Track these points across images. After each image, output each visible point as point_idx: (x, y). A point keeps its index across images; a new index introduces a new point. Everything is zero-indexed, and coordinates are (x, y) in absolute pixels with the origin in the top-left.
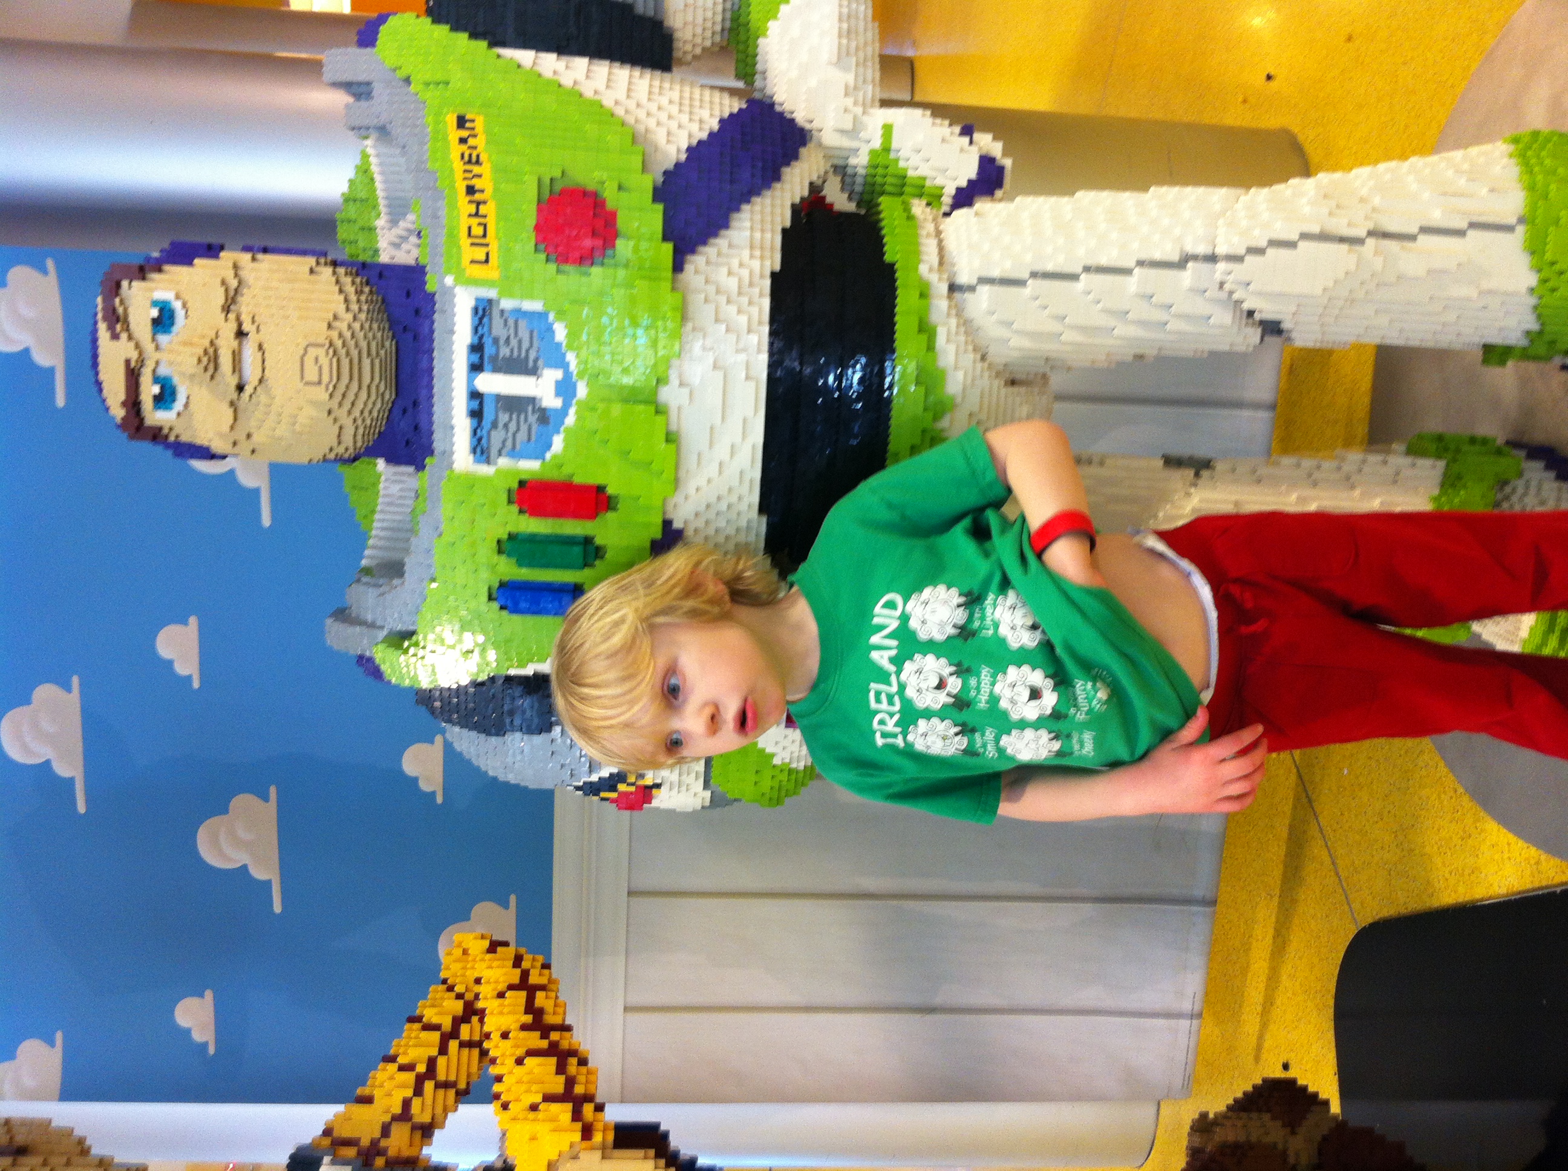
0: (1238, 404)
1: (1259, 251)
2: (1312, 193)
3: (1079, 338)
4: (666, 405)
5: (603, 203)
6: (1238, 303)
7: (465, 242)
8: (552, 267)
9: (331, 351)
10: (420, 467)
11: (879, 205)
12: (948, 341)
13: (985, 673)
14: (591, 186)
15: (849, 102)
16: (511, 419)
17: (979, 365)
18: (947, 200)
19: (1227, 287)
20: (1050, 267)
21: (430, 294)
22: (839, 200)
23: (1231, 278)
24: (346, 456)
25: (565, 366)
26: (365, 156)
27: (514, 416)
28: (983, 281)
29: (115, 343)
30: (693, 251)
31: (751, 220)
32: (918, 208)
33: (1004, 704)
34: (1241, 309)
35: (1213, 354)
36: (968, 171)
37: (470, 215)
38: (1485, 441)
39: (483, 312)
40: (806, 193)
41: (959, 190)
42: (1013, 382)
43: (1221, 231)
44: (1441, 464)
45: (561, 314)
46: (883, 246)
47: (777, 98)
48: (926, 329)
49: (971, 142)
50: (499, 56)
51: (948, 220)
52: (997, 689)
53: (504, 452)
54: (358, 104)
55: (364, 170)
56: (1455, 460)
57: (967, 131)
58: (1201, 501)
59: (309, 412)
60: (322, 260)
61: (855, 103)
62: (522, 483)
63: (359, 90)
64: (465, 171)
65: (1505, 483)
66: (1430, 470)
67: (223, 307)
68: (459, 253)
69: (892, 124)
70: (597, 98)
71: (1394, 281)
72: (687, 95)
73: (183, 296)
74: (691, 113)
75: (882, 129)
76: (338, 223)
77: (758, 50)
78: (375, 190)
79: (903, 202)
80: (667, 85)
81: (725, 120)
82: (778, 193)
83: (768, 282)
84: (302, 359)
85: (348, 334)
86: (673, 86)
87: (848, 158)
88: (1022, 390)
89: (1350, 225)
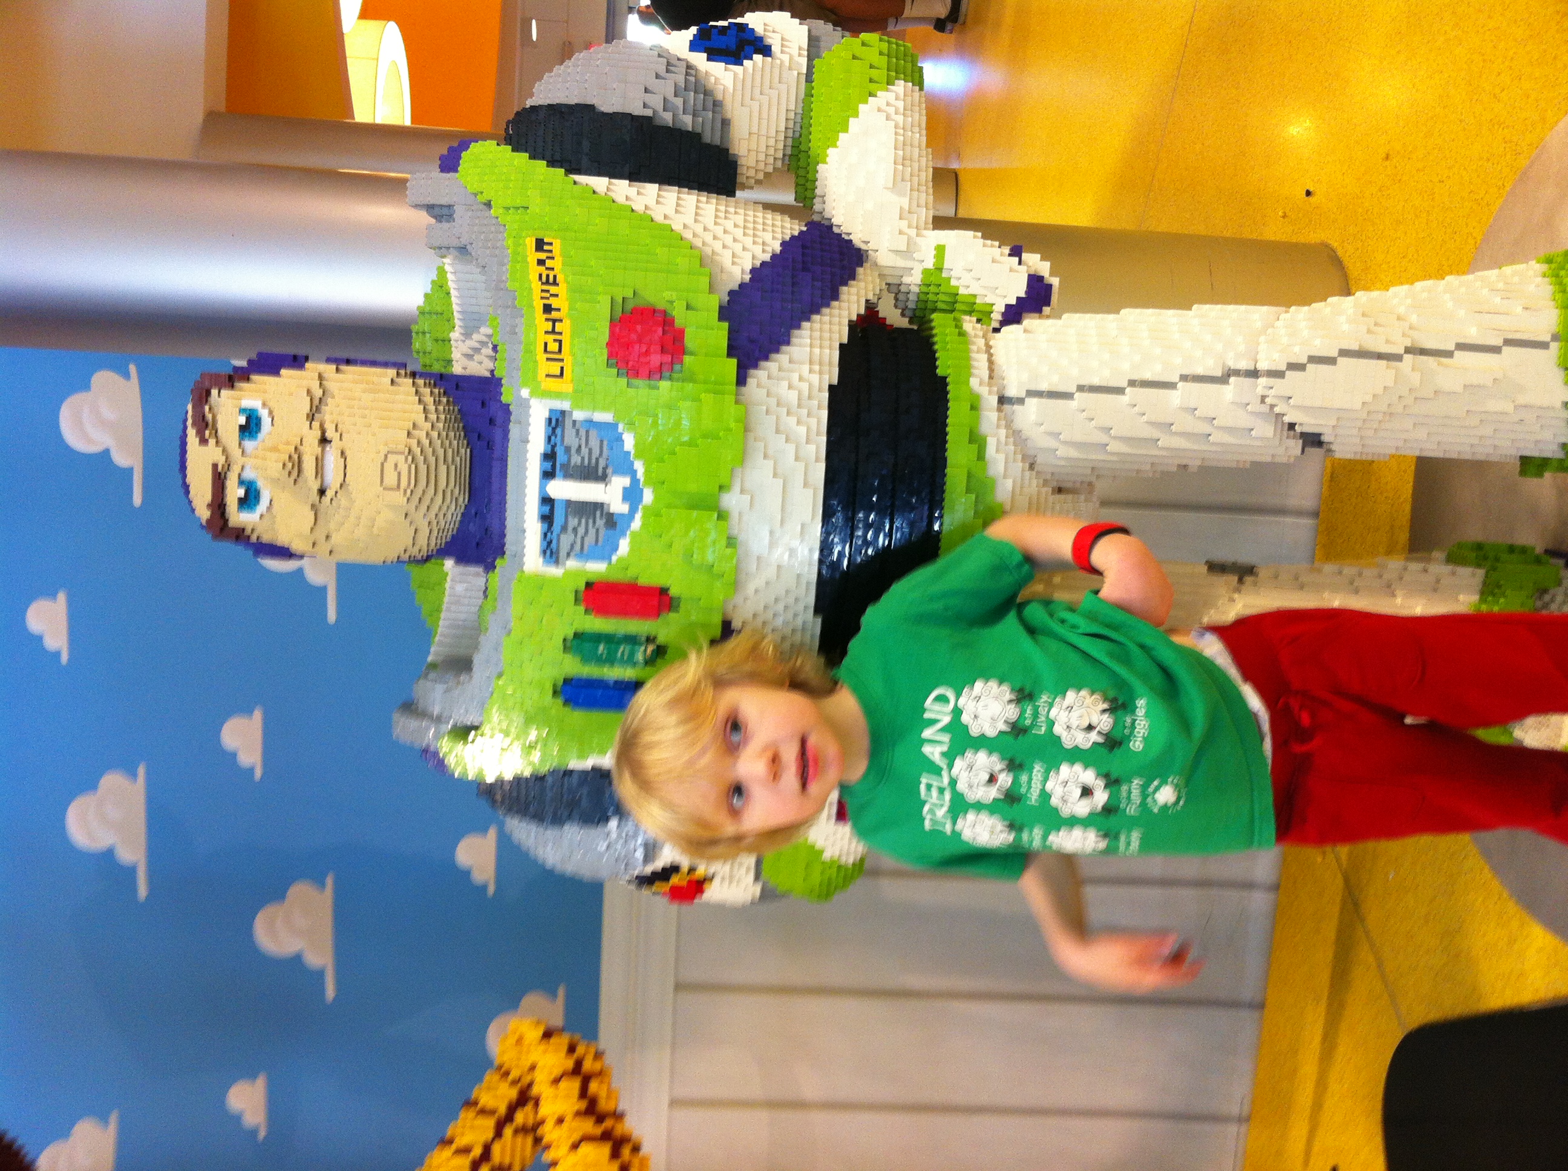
0: (1281, 511)
1: (1298, 367)
2: (1351, 311)
3: (1123, 448)
4: (727, 512)
5: (672, 321)
6: (1280, 416)
7: (541, 357)
8: (623, 381)
9: (410, 458)
10: (490, 567)
11: (931, 321)
12: (997, 451)
13: (1038, 769)
14: (660, 305)
15: (904, 224)
16: (579, 524)
17: (1027, 473)
18: (997, 316)
19: (1268, 400)
20: (1096, 381)
21: (505, 405)
22: (892, 315)
23: (1272, 392)
24: (419, 558)
25: (633, 473)
26: (441, 272)
27: (583, 521)
28: (1031, 393)
29: (203, 448)
30: (756, 366)
31: (811, 337)
32: (969, 324)
33: (1054, 801)
34: (1283, 421)
35: (1255, 464)
36: (1018, 288)
37: (547, 332)
38: (1524, 550)
39: (556, 422)
40: (862, 311)
41: (1008, 307)
42: (1060, 490)
43: (1262, 347)
44: (1481, 572)
45: (631, 424)
46: (936, 360)
47: (835, 221)
48: (977, 440)
49: (1020, 263)
50: (575, 183)
51: (997, 335)
52: (1049, 786)
53: (572, 554)
54: (439, 225)
55: (440, 286)
56: (1494, 569)
57: (1016, 252)
58: (1244, 606)
59: (387, 515)
60: (402, 372)
61: (909, 227)
62: (588, 585)
63: (441, 212)
64: (543, 291)
65: (1544, 591)
66: (1471, 577)
67: (308, 415)
68: (536, 367)
69: (944, 246)
70: (667, 222)
71: (1432, 395)
72: (751, 219)
73: (271, 404)
74: (755, 236)
75: (935, 249)
76: (414, 334)
77: (818, 176)
78: (450, 304)
79: (955, 319)
80: (732, 210)
81: (787, 242)
82: (836, 312)
83: (827, 395)
84: (382, 465)
85: (426, 442)
86: (737, 210)
87: (902, 277)
88: (1070, 497)
89: (1387, 342)
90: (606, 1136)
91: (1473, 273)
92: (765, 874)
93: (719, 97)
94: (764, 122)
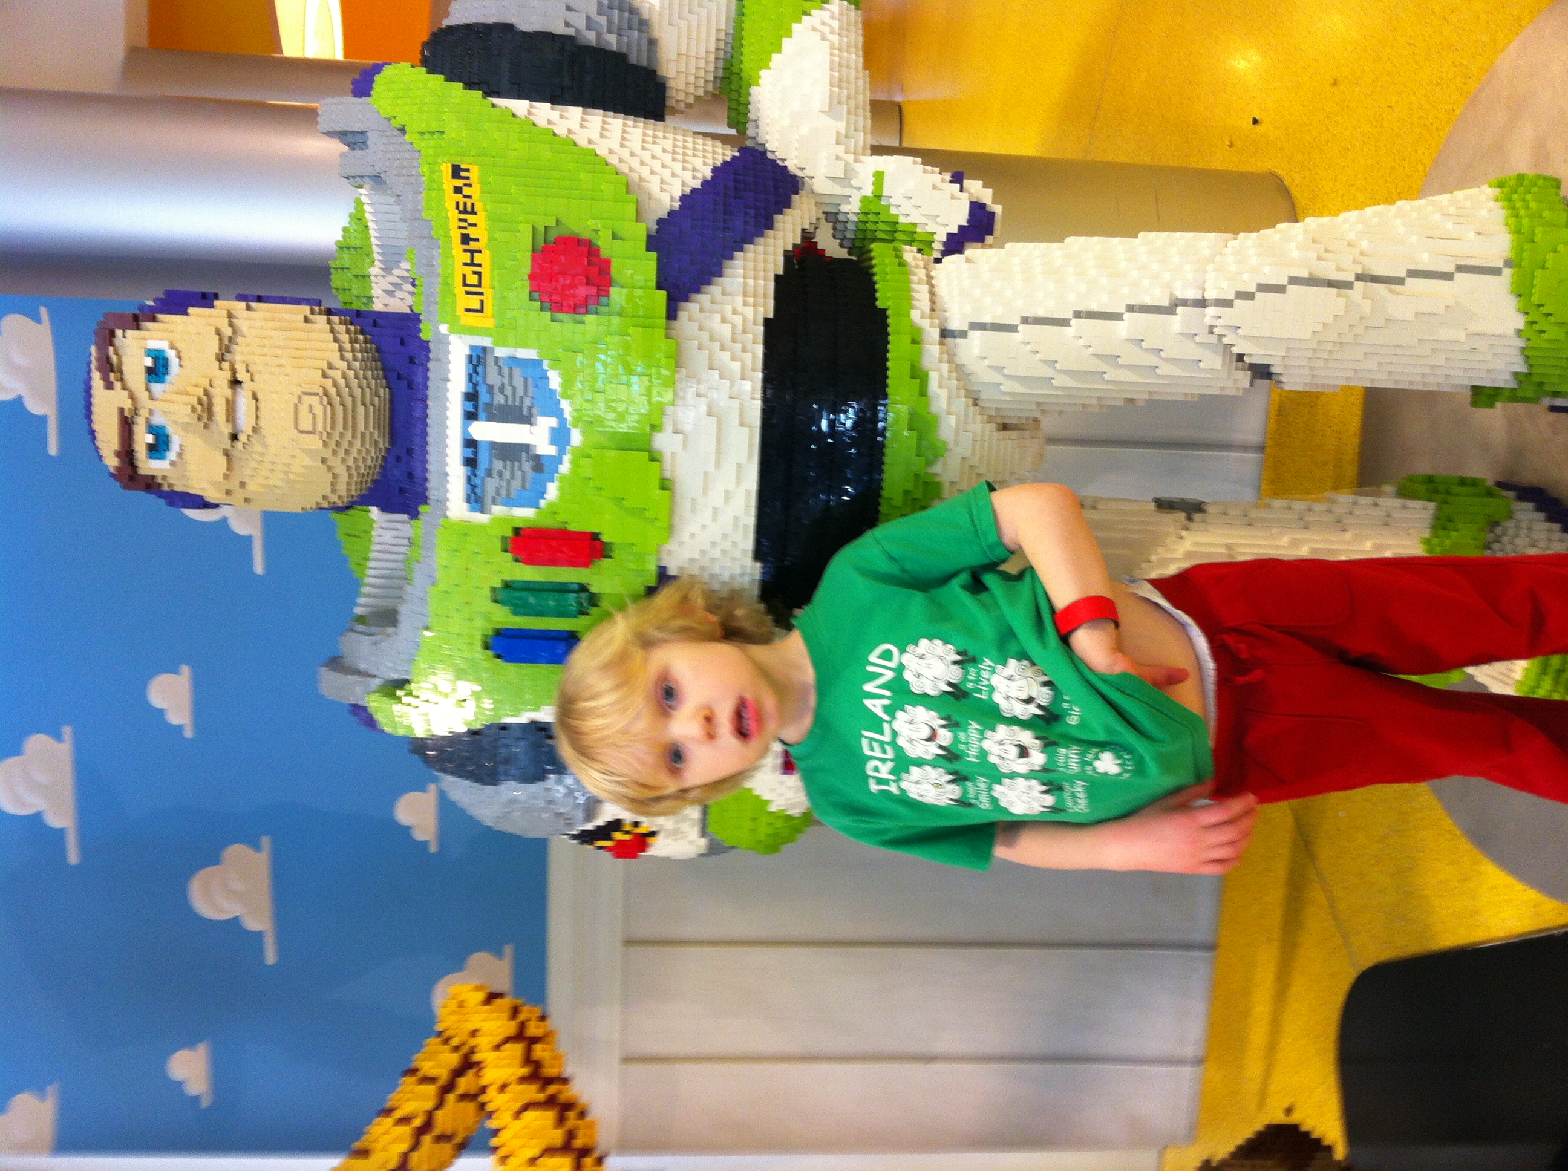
0: (1227, 446)
1: (1248, 296)
2: (1300, 238)
3: (1069, 382)
4: (660, 452)
5: (597, 251)
6: (1228, 347)
7: (460, 290)
8: (547, 315)
9: (325, 399)
10: (414, 515)
11: (870, 251)
12: (941, 387)
13: (974, 728)
14: (585, 235)
15: (840, 149)
16: (505, 467)
17: (972, 409)
18: (938, 246)
19: (1216, 331)
20: (1041, 313)
21: (424, 341)
22: (831, 246)
23: (1220, 322)
24: (340, 504)
25: (558, 413)
26: (359, 204)
27: (509, 464)
28: (974, 326)
29: (109, 392)
30: (687, 299)
31: (744, 268)
32: (910, 254)
33: (993, 759)
34: (1231, 352)
35: (1204, 398)
36: (960, 217)
37: (466, 264)
38: (1474, 483)
39: (477, 360)
40: (798, 241)
41: (950, 236)
42: (1005, 427)
43: (1210, 276)
44: (1432, 505)
45: (555, 360)
46: (875, 291)
47: (769, 147)
48: (919, 375)
49: (961, 190)
50: (494, 106)
51: (938, 265)
52: (986, 745)
53: (498, 500)
54: (353, 153)
55: (358, 218)
56: (1446, 502)
57: (957, 178)
58: (1193, 545)
59: (303, 460)
60: (317, 308)
61: (847, 152)
62: (517, 531)
63: (354, 139)
64: (461, 220)
65: (1497, 524)
66: (1421, 512)
67: (217, 355)
68: (454, 302)
69: (883, 172)
70: (591, 146)
71: (1382, 323)
72: (680, 144)
73: (178, 345)
74: (684, 161)
75: (873, 176)
76: (332, 270)
77: (751, 99)
78: (369, 238)
79: (895, 249)
80: (660, 134)
81: (718, 167)
82: (771, 241)
83: (762, 328)
84: (296, 406)
85: (342, 382)
86: (666, 135)
87: (840, 205)
88: (1014, 434)
89: (1338, 269)
90: (551, 1102)
91: (1424, 197)
92: (711, 829)
93: (646, 15)
94: (694, 42)
